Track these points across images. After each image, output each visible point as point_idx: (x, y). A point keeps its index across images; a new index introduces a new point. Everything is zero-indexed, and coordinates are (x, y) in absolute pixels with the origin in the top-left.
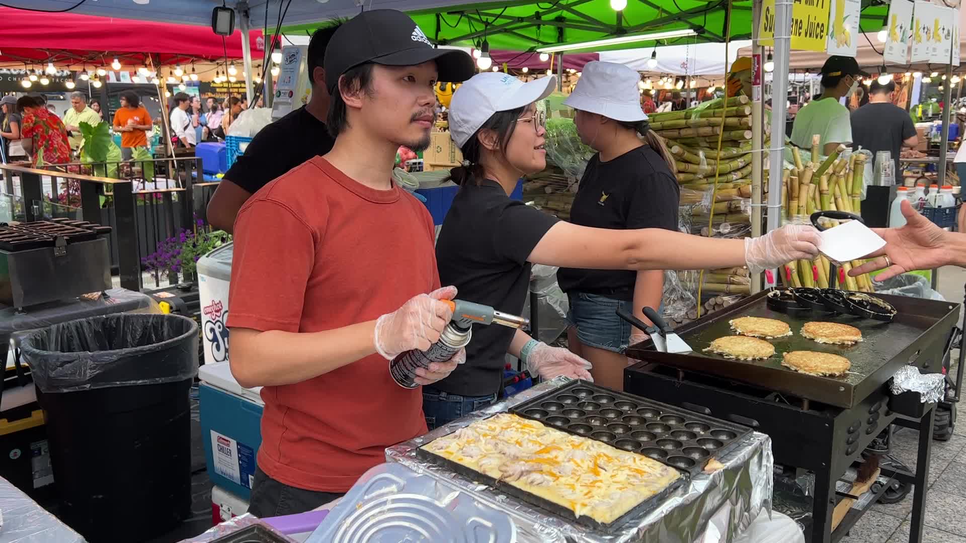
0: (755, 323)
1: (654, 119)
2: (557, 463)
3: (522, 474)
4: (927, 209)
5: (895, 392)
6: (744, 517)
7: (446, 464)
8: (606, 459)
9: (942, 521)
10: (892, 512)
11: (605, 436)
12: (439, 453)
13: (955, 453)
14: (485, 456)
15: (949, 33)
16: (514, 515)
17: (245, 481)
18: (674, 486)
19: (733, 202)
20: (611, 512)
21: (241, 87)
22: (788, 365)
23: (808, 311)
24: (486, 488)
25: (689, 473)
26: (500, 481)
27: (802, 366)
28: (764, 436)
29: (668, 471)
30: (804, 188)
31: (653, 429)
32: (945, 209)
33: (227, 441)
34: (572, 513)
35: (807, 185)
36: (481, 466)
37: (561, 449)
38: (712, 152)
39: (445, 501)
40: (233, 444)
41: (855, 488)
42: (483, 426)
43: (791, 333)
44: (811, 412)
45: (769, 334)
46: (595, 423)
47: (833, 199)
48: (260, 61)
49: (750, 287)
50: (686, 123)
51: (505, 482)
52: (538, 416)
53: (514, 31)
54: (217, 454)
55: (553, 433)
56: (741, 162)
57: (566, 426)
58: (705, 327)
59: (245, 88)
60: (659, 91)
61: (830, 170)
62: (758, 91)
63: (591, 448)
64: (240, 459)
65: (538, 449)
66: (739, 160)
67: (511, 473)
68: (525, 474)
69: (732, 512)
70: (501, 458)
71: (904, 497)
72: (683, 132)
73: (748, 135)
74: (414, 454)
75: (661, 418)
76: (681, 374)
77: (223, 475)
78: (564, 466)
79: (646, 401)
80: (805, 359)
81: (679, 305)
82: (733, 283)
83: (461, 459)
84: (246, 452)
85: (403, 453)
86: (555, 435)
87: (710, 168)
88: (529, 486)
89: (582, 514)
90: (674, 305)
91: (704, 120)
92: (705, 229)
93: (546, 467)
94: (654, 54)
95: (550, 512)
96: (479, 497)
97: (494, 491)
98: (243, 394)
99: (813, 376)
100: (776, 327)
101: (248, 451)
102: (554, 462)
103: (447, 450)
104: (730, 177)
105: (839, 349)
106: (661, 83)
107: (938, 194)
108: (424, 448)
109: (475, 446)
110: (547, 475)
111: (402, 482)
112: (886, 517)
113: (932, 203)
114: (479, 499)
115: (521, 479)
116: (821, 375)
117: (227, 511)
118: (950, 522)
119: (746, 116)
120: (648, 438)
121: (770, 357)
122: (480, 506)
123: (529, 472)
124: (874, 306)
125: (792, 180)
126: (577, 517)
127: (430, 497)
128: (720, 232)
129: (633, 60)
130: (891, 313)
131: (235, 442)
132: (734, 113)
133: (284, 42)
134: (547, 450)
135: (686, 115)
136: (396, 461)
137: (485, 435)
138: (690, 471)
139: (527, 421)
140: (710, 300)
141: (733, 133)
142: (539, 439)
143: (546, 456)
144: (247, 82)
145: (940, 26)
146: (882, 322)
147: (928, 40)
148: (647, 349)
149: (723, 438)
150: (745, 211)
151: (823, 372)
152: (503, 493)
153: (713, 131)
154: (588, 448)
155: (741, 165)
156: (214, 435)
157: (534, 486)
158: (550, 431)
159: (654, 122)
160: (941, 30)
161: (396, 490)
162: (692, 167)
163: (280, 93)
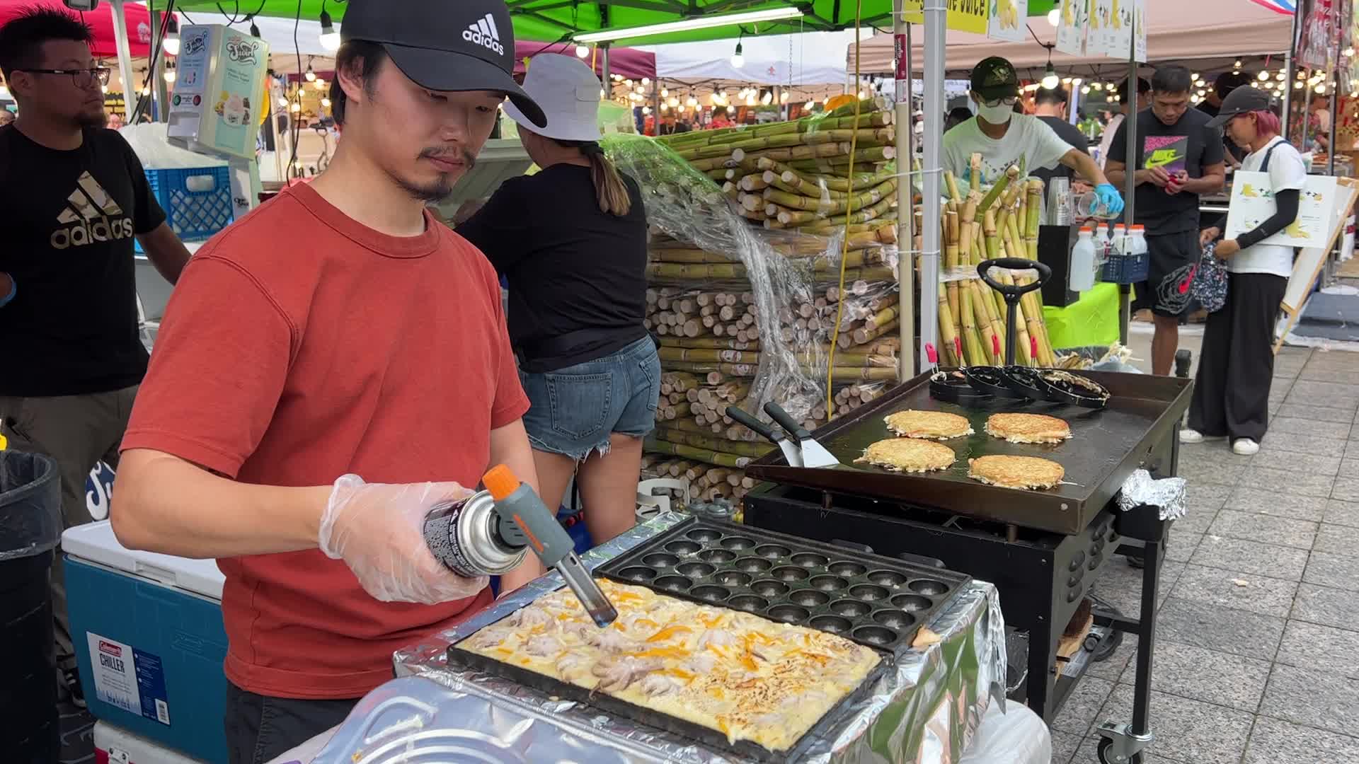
0: (920, 419)
1: (754, 133)
2: (685, 653)
3: (632, 678)
4: (1114, 257)
5: (1124, 507)
6: (970, 714)
7: (501, 670)
8: (762, 640)
9: (1166, 681)
10: (1100, 674)
11: (750, 602)
12: (488, 652)
13: (1170, 585)
14: (566, 652)
15: (1129, 15)
16: (632, 751)
17: (149, 710)
18: (873, 677)
19: (870, 251)
20: (787, 729)
21: (117, 105)
22: (978, 477)
23: (990, 398)
24: (574, 706)
25: (893, 653)
26: (596, 693)
27: (998, 477)
28: (988, 586)
29: (861, 654)
30: (966, 228)
31: (820, 585)
32: (1136, 256)
33: (116, 647)
34: (723, 737)
35: (970, 223)
36: (562, 670)
37: (689, 631)
38: (836, 180)
39: (509, 736)
40: (127, 653)
41: (1063, 647)
42: (557, 602)
43: (971, 431)
44: (1019, 543)
45: (943, 434)
46: (730, 583)
47: (1002, 244)
48: (145, 62)
49: (896, 371)
50: (800, 140)
51: (604, 694)
52: (638, 578)
53: (538, 12)
54: (99, 671)
55: (672, 604)
56: (875, 194)
57: (687, 591)
58: (849, 429)
59: (123, 106)
60: (737, 108)
61: (997, 203)
62: (904, 88)
63: (736, 625)
64: (138, 675)
65: (652, 633)
66: (872, 192)
67: (614, 677)
68: (636, 677)
69: (954, 707)
70: (591, 654)
71: (1114, 651)
72: (797, 152)
73: (888, 153)
74: (443, 657)
75: (829, 568)
76: (828, 499)
77: (111, 703)
78: (699, 658)
79: (804, 543)
80: (1001, 467)
81: (800, 399)
82: (872, 365)
83: (527, 661)
84: (148, 663)
85: (425, 659)
86: (677, 608)
87: (834, 203)
88: (645, 697)
89: (740, 737)
90: (793, 400)
91: (825, 133)
92: (832, 290)
93: (669, 663)
94: (739, 49)
95: (685, 738)
96: (564, 722)
97: (587, 710)
98: (141, 571)
99: (1014, 490)
100: (953, 424)
101: (153, 662)
102: (680, 653)
103: (501, 647)
104: (860, 215)
105: (1043, 450)
106: (742, 95)
107: (1126, 237)
108: (461, 646)
109: (549, 636)
110: (673, 676)
111: (431, 710)
112: (1094, 680)
113: (1120, 250)
114: (567, 728)
115: (631, 686)
116: (1026, 488)
117: (122, 760)
118: (1176, 680)
119: (884, 126)
120: (816, 600)
121: (950, 466)
122: (572, 742)
123: (643, 674)
124: (1078, 388)
125: (949, 216)
126: (732, 742)
127: (480, 731)
128: (853, 294)
129: (701, 63)
130: (1103, 397)
131: (130, 648)
132: (868, 122)
133: (181, 20)
134: (665, 633)
135: (799, 127)
136: (414, 672)
137: (563, 617)
138: (893, 649)
139: (627, 588)
140: (843, 391)
141: (866, 151)
142: (651, 617)
143: (666, 644)
144: (126, 96)
145: (1119, 7)
146: (1089, 410)
147: (1105, 25)
148: (776, 464)
149: (928, 592)
150: (887, 263)
151: (1028, 483)
152: (601, 712)
153: (838, 149)
154: (731, 625)
155: (875, 198)
156: (93, 640)
157: (654, 696)
158: (667, 602)
159: (754, 137)
160: (1120, 13)
161: (421, 725)
162: (810, 203)
163: (180, 98)
